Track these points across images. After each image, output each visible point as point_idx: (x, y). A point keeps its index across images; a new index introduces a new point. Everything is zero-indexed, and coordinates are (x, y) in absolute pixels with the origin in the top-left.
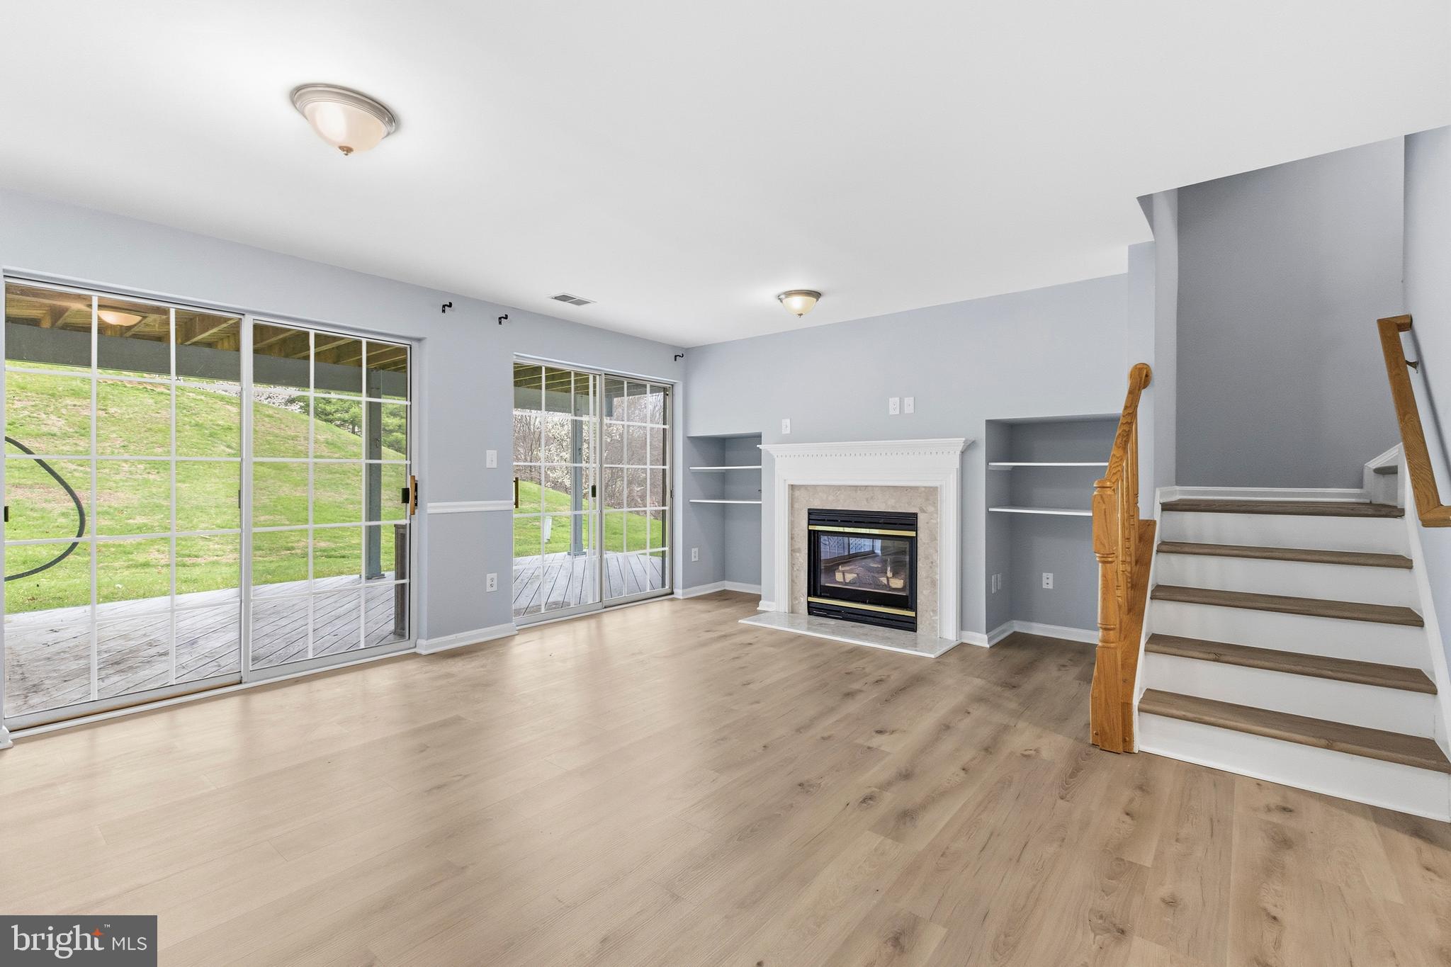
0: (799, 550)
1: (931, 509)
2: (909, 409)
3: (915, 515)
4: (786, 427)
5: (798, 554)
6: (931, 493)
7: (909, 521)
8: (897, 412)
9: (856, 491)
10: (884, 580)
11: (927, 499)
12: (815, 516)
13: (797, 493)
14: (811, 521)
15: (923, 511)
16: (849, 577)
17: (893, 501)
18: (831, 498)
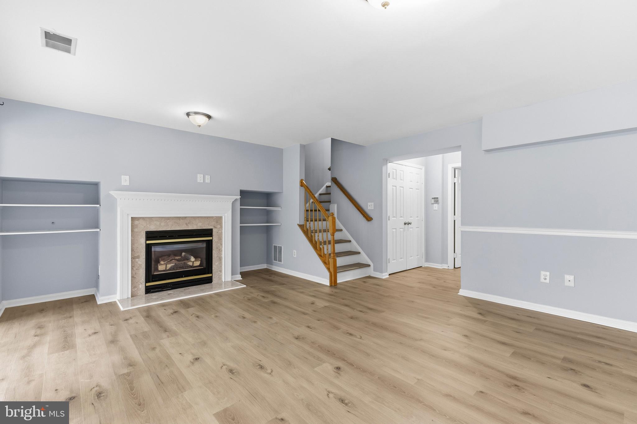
0: (138, 257)
1: (219, 226)
2: (208, 180)
3: (211, 230)
4: (125, 180)
5: (137, 260)
6: (219, 220)
7: (209, 233)
8: (202, 181)
9: (180, 220)
10: (190, 264)
11: (217, 222)
12: (150, 235)
13: (136, 222)
14: (148, 238)
15: (215, 227)
16: (169, 266)
17: (201, 224)
18: (163, 224)
